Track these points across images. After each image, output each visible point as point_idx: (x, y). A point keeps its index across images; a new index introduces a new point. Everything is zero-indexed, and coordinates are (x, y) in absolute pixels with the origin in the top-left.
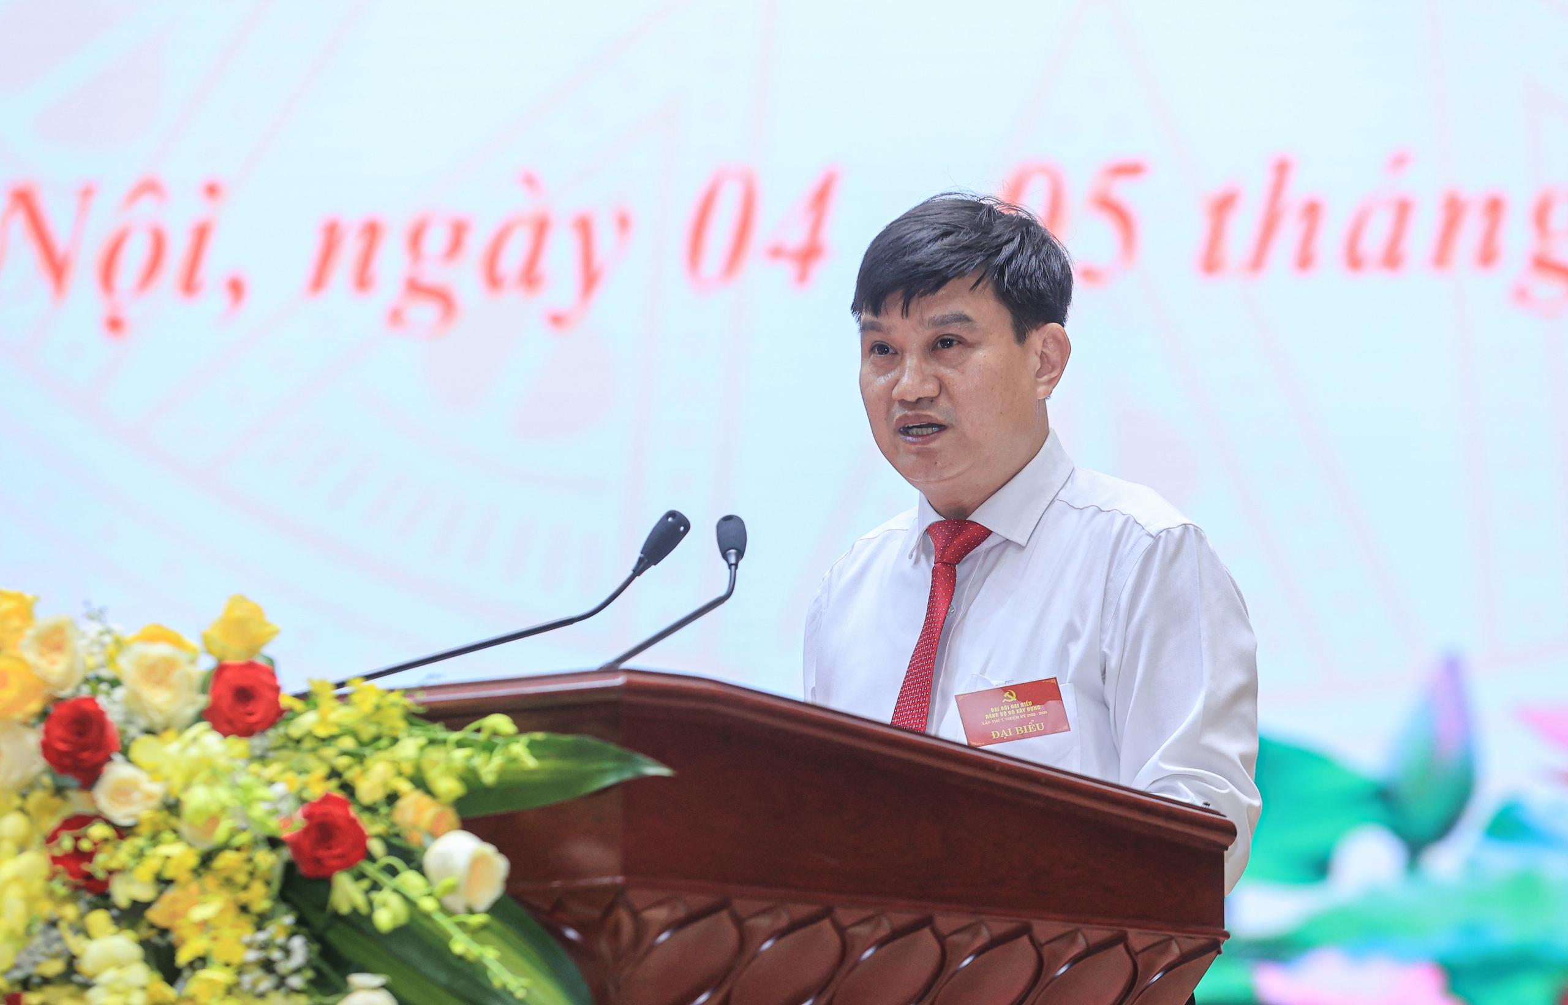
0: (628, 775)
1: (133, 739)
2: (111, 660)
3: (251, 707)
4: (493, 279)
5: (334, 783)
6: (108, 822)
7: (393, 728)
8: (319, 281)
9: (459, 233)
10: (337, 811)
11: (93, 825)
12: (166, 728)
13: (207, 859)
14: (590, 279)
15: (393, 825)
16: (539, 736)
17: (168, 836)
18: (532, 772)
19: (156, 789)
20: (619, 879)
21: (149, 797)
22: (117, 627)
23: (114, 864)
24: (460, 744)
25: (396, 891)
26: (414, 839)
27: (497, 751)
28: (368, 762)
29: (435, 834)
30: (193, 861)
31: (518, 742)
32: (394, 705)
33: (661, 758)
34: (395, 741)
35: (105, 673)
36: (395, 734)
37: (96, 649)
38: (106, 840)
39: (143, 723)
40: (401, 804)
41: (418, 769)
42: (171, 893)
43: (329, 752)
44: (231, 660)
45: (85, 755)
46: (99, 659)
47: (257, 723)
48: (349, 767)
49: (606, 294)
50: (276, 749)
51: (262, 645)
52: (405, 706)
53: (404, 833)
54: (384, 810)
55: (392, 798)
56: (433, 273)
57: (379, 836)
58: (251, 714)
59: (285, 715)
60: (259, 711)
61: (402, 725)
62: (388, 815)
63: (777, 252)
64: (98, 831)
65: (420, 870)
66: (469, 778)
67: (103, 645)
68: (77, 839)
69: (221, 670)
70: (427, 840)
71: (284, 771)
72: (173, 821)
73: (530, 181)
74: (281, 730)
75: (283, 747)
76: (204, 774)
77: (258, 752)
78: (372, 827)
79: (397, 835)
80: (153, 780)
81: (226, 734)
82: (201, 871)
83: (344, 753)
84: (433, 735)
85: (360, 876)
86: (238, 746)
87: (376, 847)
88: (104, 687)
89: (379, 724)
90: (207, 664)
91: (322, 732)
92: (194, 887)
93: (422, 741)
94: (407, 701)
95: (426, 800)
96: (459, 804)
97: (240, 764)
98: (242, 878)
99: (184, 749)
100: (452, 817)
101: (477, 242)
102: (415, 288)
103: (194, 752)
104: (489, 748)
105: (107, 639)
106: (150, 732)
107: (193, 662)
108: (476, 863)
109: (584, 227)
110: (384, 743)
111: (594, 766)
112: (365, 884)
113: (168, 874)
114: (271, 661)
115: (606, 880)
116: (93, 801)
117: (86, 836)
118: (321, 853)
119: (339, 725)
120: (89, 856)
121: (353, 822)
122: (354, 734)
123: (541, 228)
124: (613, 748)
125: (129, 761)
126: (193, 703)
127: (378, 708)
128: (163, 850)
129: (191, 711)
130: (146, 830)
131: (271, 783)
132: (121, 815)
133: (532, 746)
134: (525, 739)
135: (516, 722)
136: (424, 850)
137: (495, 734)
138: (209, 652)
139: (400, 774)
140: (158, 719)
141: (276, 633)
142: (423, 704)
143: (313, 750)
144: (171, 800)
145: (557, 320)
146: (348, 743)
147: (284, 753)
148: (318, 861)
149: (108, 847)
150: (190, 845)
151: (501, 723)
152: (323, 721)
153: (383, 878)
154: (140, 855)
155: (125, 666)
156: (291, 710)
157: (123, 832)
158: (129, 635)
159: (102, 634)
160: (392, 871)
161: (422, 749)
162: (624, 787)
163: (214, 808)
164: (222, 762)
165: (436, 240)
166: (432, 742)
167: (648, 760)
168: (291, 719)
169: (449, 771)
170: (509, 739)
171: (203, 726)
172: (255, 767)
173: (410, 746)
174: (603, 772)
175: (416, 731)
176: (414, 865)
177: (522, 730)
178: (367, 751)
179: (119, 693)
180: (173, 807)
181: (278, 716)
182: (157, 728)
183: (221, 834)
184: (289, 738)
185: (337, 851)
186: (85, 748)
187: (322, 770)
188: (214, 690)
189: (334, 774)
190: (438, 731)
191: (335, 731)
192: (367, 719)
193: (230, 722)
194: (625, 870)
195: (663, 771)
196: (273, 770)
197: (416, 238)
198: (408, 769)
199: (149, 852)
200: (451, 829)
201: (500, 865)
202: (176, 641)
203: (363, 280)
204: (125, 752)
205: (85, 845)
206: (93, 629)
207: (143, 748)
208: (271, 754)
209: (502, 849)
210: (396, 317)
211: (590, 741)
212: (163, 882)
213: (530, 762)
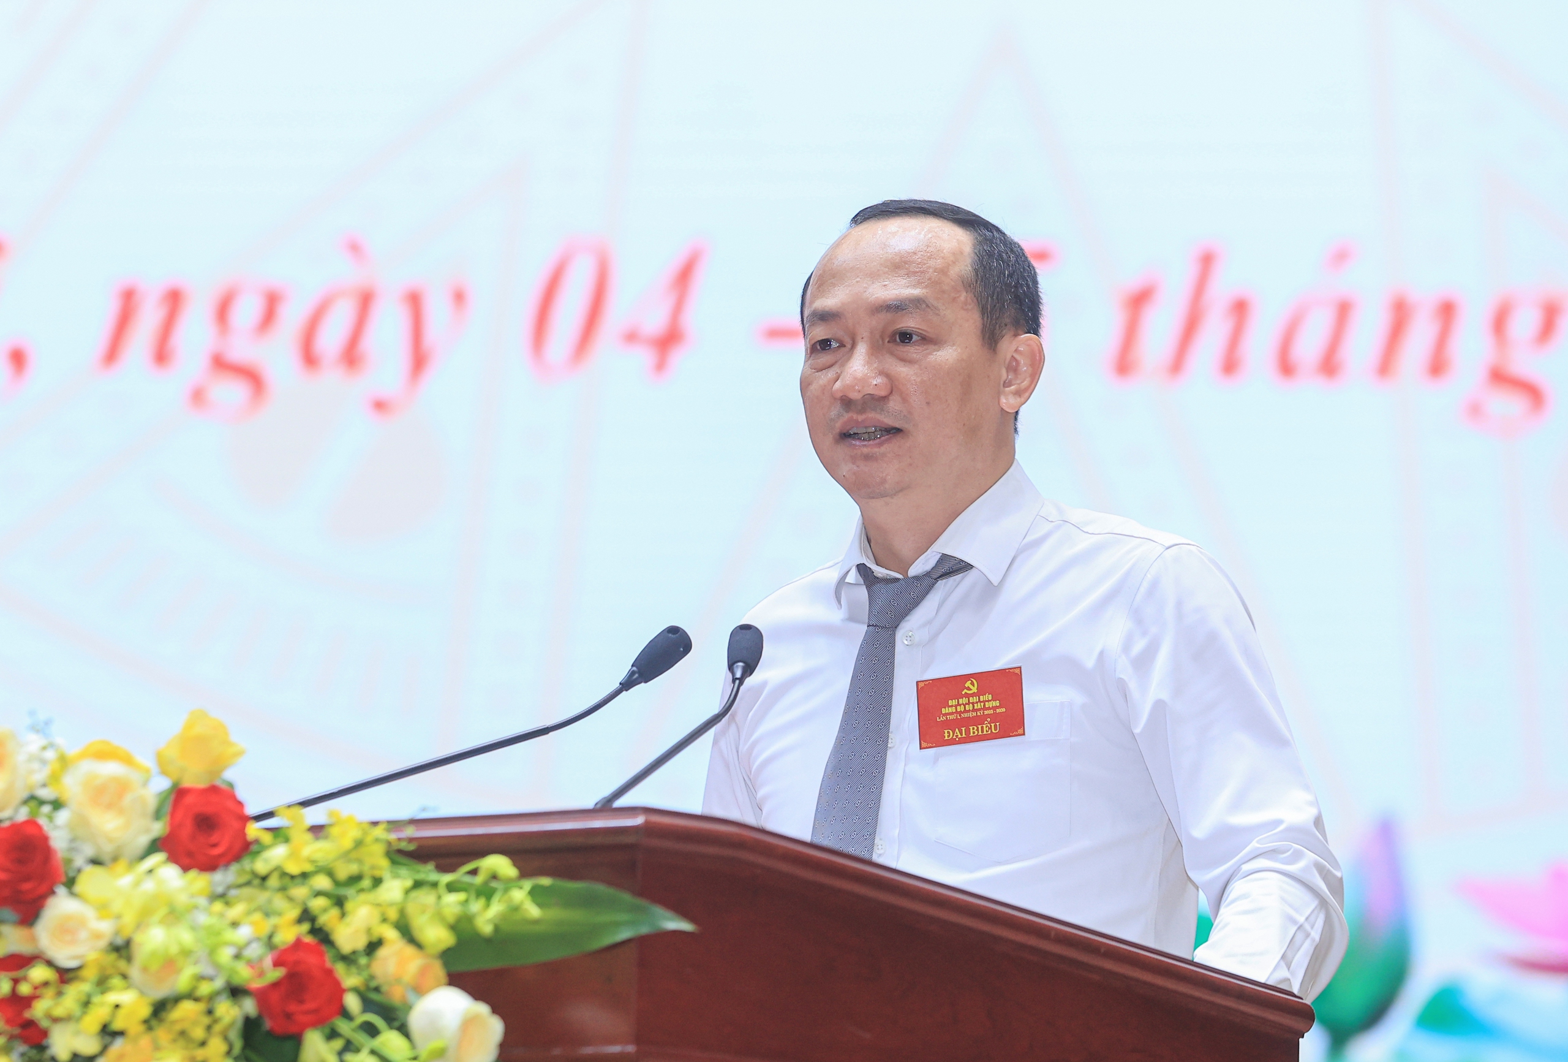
0: (644, 930)
1: (79, 871)
2: (54, 778)
3: (214, 838)
4: (309, 357)
5: (305, 927)
6: (50, 963)
7: (373, 867)
8: (112, 353)
9: (272, 304)
10: (311, 960)
11: (34, 966)
12: (115, 859)
13: (160, 1008)
14: (419, 360)
15: (372, 977)
16: (545, 881)
17: (116, 981)
18: (536, 922)
19: (105, 928)
20: (631, 1048)
21: (97, 936)
22: (59, 740)
23: (59, 1012)
24: (451, 888)
25: (373, 1052)
26: (396, 995)
27: (496, 898)
28: (349, 906)
29: (420, 990)
30: (145, 1011)
31: (521, 888)
32: (377, 840)
33: (683, 912)
34: (377, 882)
35: (44, 793)
36: (377, 873)
37: (36, 766)
38: (46, 984)
39: (89, 851)
40: (382, 953)
41: (402, 913)
42: (118, 1045)
43: (300, 892)
44: (188, 782)
45: (26, 886)
46: (40, 776)
47: (220, 856)
48: (325, 910)
49: (436, 379)
50: (240, 886)
51: (225, 768)
52: (389, 843)
53: (384, 989)
54: (363, 961)
55: (373, 946)
56: (241, 350)
57: (356, 990)
58: (214, 845)
59: (254, 848)
60: (223, 841)
61: (384, 863)
62: (368, 966)
63: (631, 337)
64: (39, 973)
65: (403, 1030)
66: (462, 927)
67: (44, 762)
68: (16, 981)
69: (179, 793)
70: (411, 997)
71: (249, 913)
72: (122, 964)
73: (355, 248)
74: (246, 863)
75: (248, 884)
76: (162, 912)
77: (220, 890)
78: (350, 979)
79: (377, 989)
80: (101, 918)
81: (186, 868)
82: (154, 1023)
83: (318, 894)
84: (420, 876)
85: (333, 1035)
86: (199, 882)
87: (352, 1002)
88: (46, 809)
89: (360, 861)
90: (162, 784)
91: (294, 869)
92: (145, 1041)
93: (409, 883)
94: (393, 837)
95: (410, 950)
96: (447, 956)
97: (202, 902)
98: (199, 1033)
99: (137, 884)
100: (438, 971)
101: (293, 316)
102: (221, 364)
103: (149, 886)
104: (486, 893)
105: (50, 755)
106: (96, 862)
107: (145, 783)
108: (469, 1023)
109: (415, 301)
110: (366, 883)
111: (605, 918)
112: (338, 1044)
113: (117, 1025)
114: (231, 785)
115: (616, 1049)
116: (33, 939)
117: (25, 979)
118: (293, 1007)
119: (313, 862)
120: (27, 1002)
121: (329, 973)
122: (330, 873)
123: (366, 301)
124: (626, 897)
125: (72, 894)
126: (147, 831)
127: (359, 844)
128: (112, 998)
129: (144, 840)
130: (90, 974)
131: (235, 924)
132: (65, 957)
133: (534, 893)
134: (528, 884)
135: (516, 864)
136: (409, 1008)
137: (494, 877)
138: (164, 772)
139: (384, 920)
140: (107, 849)
141: (240, 753)
142: (411, 840)
143: (283, 889)
144: (119, 941)
145: (380, 406)
146: (322, 882)
147: (246, 891)
148: (288, 1016)
149: (49, 992)
150: (142, 993)
151: (499, 864)
152: (293, 855)
153: (360, 1038)
154: (86, 1004)
155: (71, 787)
156: (257, 841)
157: (66, 976)
158: (72, 751)
159: (44, 748)
160: (371, 1030)
161: (407, 892)
162: (641, 942)
163: (174, 950)
164: (182, 899)
165: (246, 312)
166: (418, 885)
167: (668, 914)
168: (258, 853)
169: (439, 916)
170: (509, 884)
171: (159, 857)
172: (218, 906)
173: (394, 888)
174: (617, 925)
175: (403, 871)
176: (397, 1024)
177: (524, 874)
178: (350, 892)
179: (62, 816)
180: (122, 949)
181: (245, 849)
182: (106, 858)
183: (183, 981)
184: (255, 874)
185: (310, 1005)
186: (27, 878)
187: (294, 913)
188: (173, 814)
189: (306, 916)
190: (428, 872)
191: (308, 868)
192: (346, 856)
193: (190, 854)
194: (638, 1040)
195: (685, 926)
196: (237, 910)
197: (223, 310)
198: (393, 914)
199: (96, 999)
200: (438, 986)
201: (495, 1028)
202: (127, 760)
203: (162, 355)
204: (70, 883)
205: (24, 989)
206: (34, 743)
207: (90, 881)
208: (233, 892)
209: (495, 1010)
210: (198, 397)
211: (601, 888)
212: (109, 1033)
213: (534, 911)
